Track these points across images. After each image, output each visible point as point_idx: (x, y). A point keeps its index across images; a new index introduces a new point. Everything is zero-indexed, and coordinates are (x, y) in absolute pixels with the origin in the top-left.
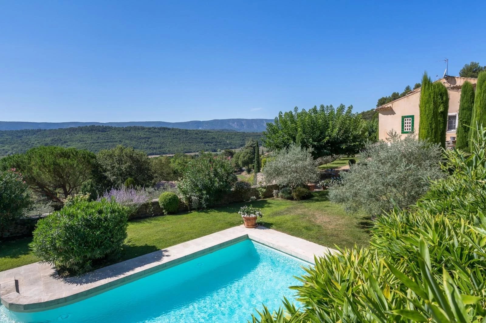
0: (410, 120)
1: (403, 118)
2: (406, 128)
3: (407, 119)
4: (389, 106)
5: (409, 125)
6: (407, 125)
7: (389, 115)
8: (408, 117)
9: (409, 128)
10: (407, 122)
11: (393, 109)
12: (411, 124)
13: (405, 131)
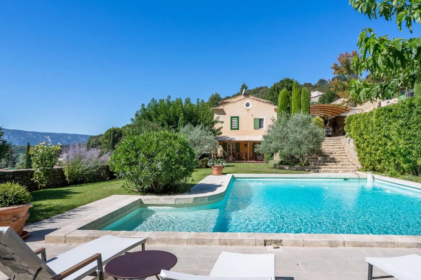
0: (236, 120)
1: (232, 118)
2: (234, 125)
3: (234, 119)
4: (221, 108)
5: (235, 123)
6: (234, 123)
7: (222, 115)
8: (235, 117)
9: (235, 126)
10: (234, 121)
11: (224, 110)
12: (237, 123)
13: (233, 128)
